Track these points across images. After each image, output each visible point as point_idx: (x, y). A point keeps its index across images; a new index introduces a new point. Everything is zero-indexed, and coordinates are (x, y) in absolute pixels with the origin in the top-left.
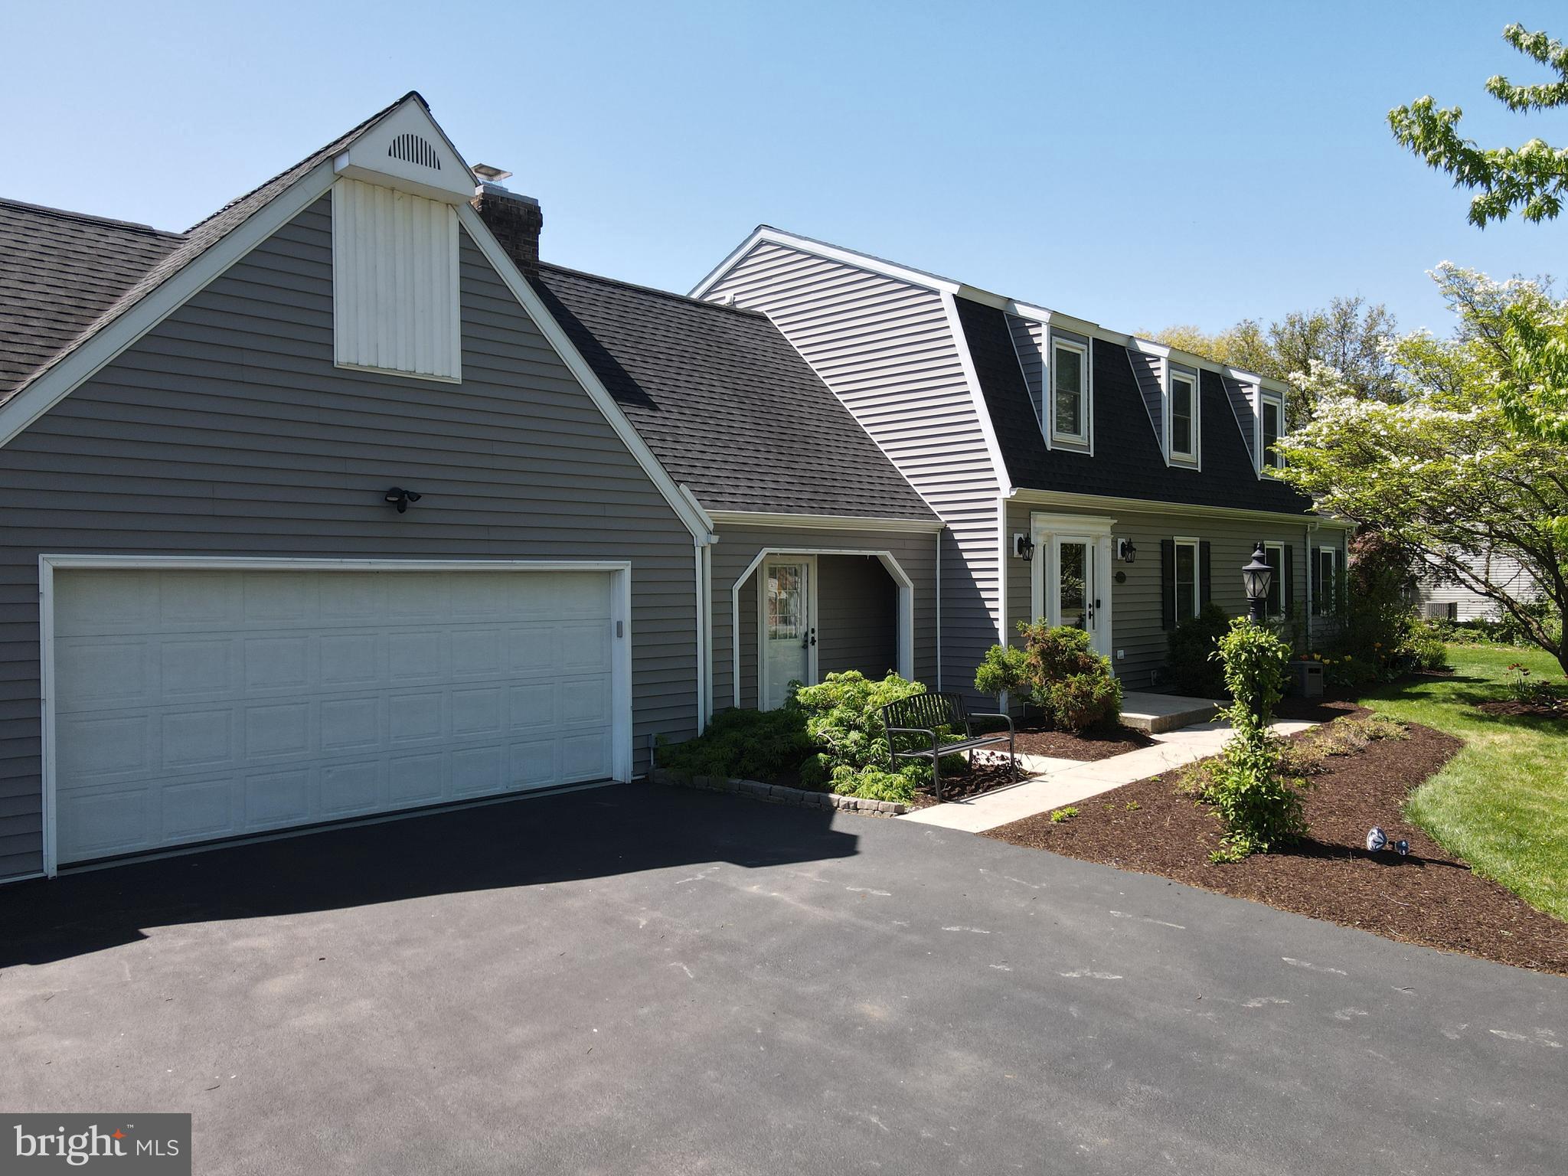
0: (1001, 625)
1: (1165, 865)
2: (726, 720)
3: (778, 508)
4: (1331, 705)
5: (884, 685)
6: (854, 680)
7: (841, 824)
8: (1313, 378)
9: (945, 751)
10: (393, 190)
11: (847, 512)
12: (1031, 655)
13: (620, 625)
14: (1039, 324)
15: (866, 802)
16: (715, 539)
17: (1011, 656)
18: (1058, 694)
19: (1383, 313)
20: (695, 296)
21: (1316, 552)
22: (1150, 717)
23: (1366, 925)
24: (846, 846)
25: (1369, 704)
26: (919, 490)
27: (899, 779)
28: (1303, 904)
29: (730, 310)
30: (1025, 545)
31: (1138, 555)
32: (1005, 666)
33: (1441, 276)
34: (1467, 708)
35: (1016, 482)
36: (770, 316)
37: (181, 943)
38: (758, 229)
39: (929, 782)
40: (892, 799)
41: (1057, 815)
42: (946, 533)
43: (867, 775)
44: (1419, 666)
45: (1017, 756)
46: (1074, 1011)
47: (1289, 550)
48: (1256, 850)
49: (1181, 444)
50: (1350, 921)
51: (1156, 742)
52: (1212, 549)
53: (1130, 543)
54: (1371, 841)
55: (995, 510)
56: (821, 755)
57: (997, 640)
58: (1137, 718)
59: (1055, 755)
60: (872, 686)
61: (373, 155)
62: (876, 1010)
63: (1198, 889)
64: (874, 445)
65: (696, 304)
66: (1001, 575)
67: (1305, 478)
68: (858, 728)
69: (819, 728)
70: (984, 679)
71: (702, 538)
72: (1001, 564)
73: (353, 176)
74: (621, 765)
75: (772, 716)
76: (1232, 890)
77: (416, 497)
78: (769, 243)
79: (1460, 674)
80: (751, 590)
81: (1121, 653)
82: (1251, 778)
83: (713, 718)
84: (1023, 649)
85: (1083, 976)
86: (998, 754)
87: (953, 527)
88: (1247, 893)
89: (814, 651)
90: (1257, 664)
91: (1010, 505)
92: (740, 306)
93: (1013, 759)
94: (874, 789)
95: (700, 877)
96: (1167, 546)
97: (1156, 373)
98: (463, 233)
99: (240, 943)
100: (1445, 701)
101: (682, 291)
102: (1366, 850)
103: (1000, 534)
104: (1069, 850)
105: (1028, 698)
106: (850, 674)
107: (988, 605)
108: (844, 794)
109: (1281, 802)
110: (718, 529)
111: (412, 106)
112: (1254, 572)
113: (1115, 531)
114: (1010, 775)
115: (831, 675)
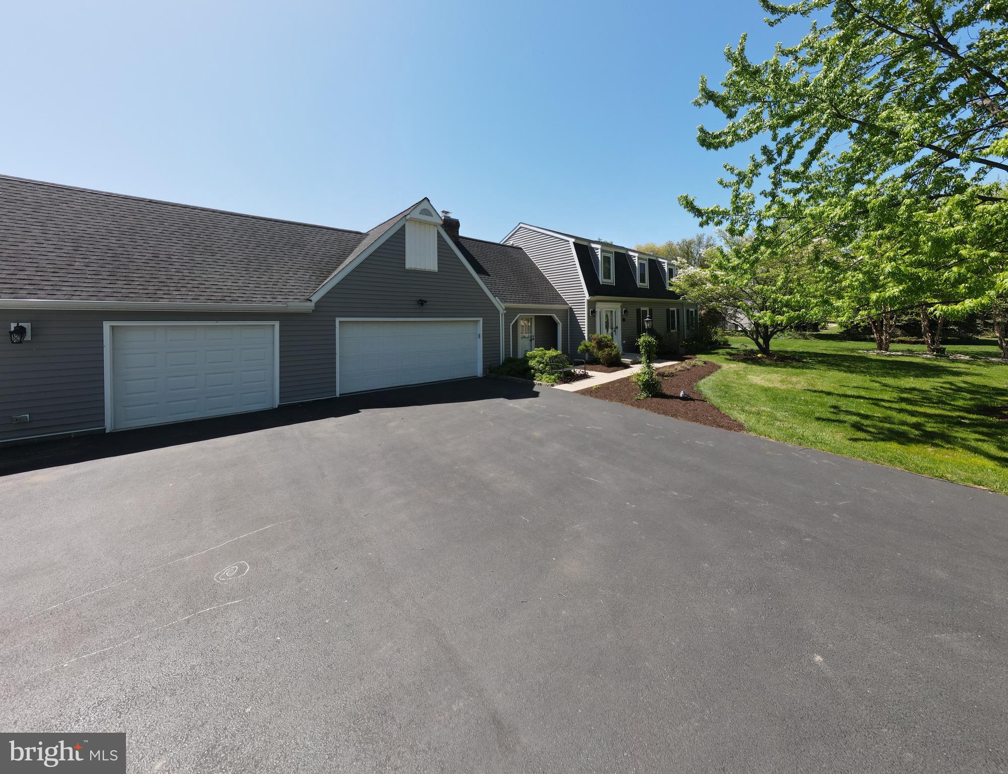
0: (586, 335)
1: (622, 400)
2: (508, 360)
3: (523, 303)
4: (686, 356)
5: (550, 351)
6: (542, 350)
7: (536, 389)
8: (679, 262)
9: (565, 370)
10: (421, 222)
11: (543, 303)
12: (594, 343)
13: (479, 335)
14: (598, 249)
15: (544, 383)
16: (505, 312)
17: (588, 344)
18: (600, 354)
19: (712, 238)
20: (501, 243)
21: (688, 311)
22: (630, 360)
23: (672, 416)
24: (536, 395)
25: (698, 356)
26: (563, 297)
27: (553, 377)
28: (657, 410)
29: (512, 247)
30: (594, 312)
31: (629, 313)
32: (586, 346)
33: (717, 231)
34: (728, 357)
35: (590, 295)
36: (523, 248)
37: (369, 413)
38: (520, 224)
39: (562, 378)
40: (551, 382)
41: (594, 388)
42: (571, 309)
43: (544, 376)
44: (720, 344)
45: (586, 371)
46: (587, 435)
47: (678, 310)
48: (648, 397)
49: (642, 280)
50: (668, 415)
51: (631, 367)
52: (653, 311)
53: (626, 310)
54: (681, 394)
55: (584, 303)
56: (532, 370)
57: (585, 339)
58: (627, 361)
59: (598, 371)
60: (547, 352)
61: (416, 214)
62: (537, 434)
63: (630, 406)
64: (551, 284)
65: (502, 245)
66: (586, 321)
67: (678, 291)
68: (543, 363)
69: (532, 363)
70: (581, 350)
71: (502, 311)
72: (586, 318)
73: (411, 220)
74: (479, 372)
75: (520, 360)
76: (639, 407)
77: (426, 302)
78: (522, 228)
79: (732, 346)
80: (516, 325)
81: (624, 342)
82: (647, 377)
83: (505, 360)
84: (591, 342)
85: (592, 428)
86: (582, 371)
87: (573, 307)
88: (642, 408)
89: (533, 342)
90: (648, 346)
91: (589, 301)
92: (514, 245)
93: (585, 372)
94: (546, 379)
95: (497, 402)
96: (638, 311)
97: (634, 261)
98: (438, 232)
99: (383, 414)
100: (722, 355)
101: (498, 242)
102: (680, 397)
103: (586, 309)
104: (596, 397)
105: (592, 355)
106: (541, 348)
107: (582, 329)
108: (538, 381)
109: (655, 384)
110: (506, 309)
111: (426, 201)
112: (647, 321)
113: (622, 307)
114: (585, 376)
115: (536, 349)
